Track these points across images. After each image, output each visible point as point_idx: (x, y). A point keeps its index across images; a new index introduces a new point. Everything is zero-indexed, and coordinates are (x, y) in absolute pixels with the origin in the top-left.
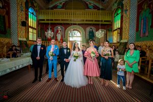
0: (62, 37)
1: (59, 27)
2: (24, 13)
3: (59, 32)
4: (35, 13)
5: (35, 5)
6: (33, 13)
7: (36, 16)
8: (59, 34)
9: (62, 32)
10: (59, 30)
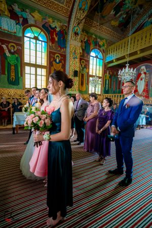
1: (143, 67)
5: (101, 43)
7: (103, 60)
8: (141, 80)
9: (148, 75)
10: (142, 72)
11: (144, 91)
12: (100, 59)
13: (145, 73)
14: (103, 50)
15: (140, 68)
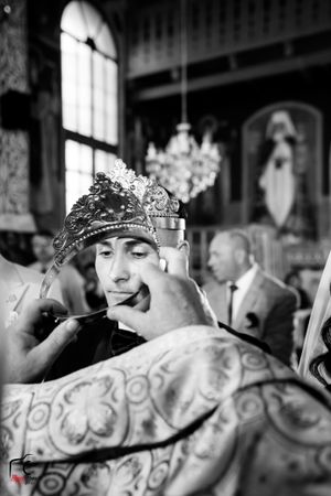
0: (303, 187)
1: (280, 117)
2: (16, 34)
3: (283, 150)
4: (104, 40)
6: (90, 43)
7: (117, 61)
8: (279, 164)
9: (302, 149)
10: (279, 137)
11: (294, 211)
12: (106, 57)
13: (291, 141)
14: (116, 17)
15: (268, 117)
